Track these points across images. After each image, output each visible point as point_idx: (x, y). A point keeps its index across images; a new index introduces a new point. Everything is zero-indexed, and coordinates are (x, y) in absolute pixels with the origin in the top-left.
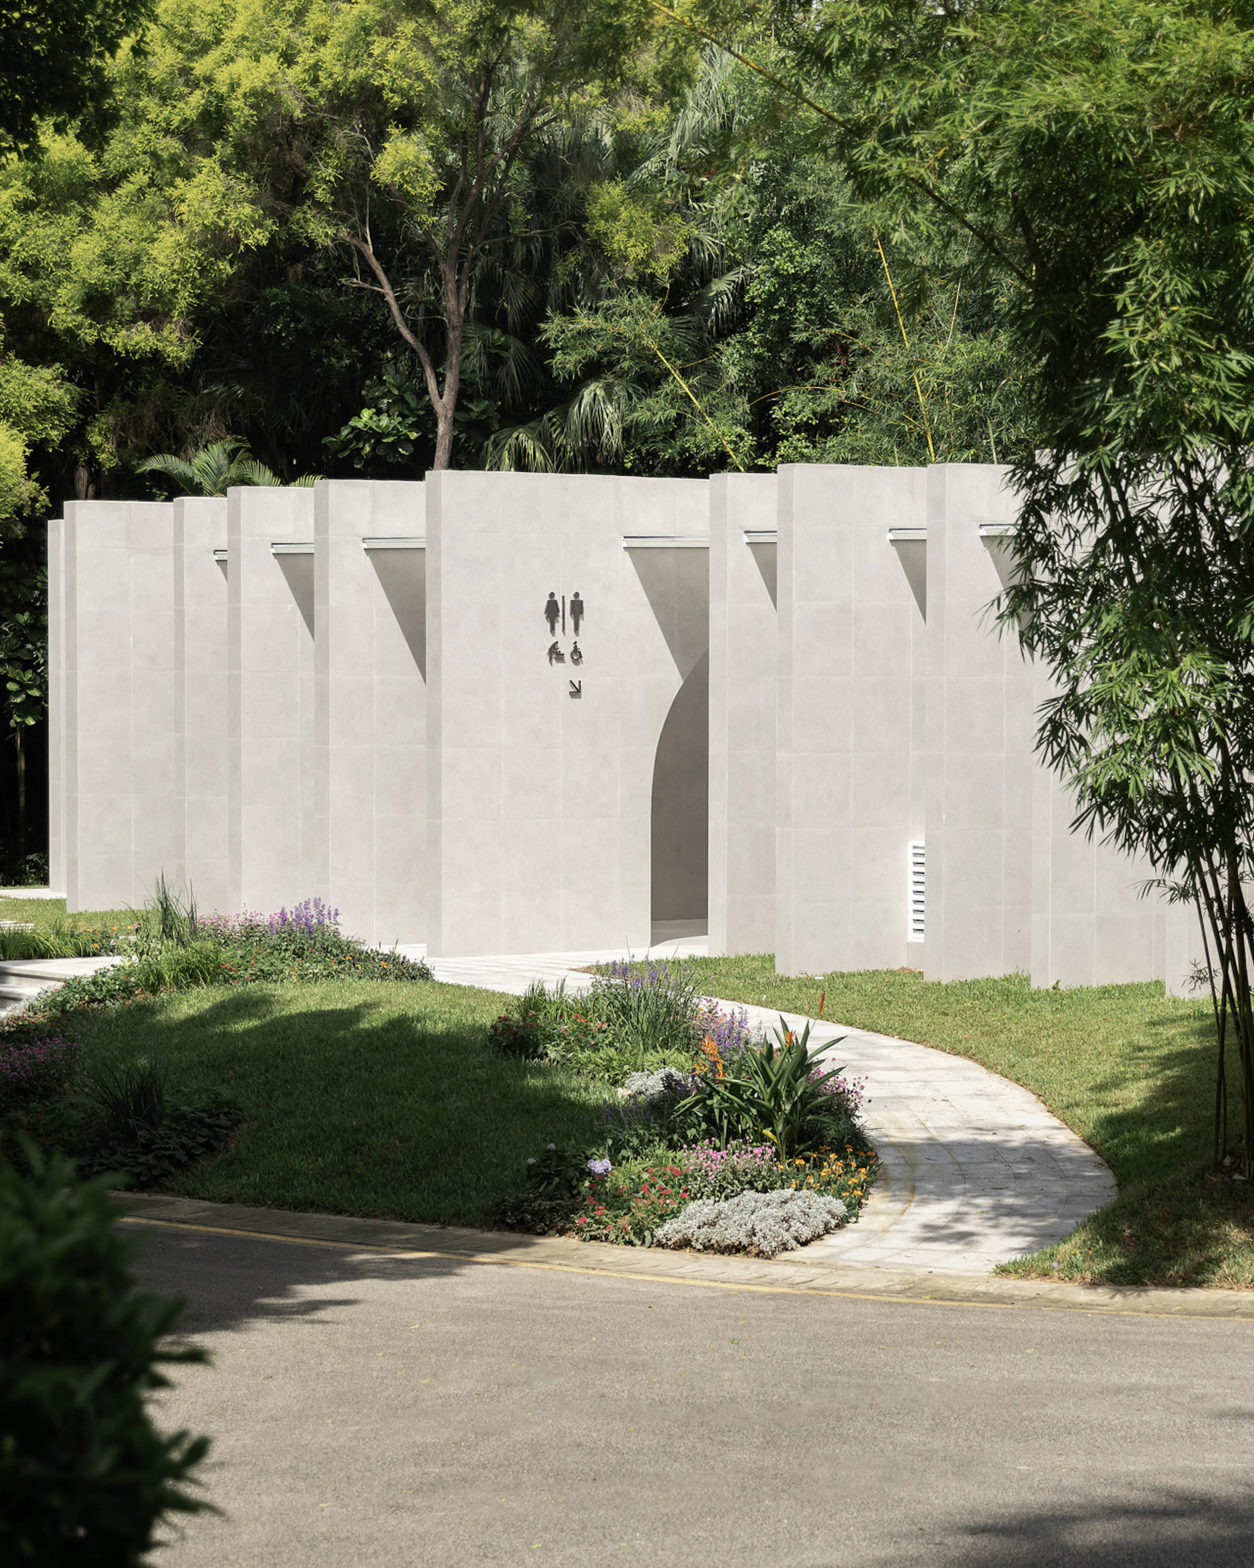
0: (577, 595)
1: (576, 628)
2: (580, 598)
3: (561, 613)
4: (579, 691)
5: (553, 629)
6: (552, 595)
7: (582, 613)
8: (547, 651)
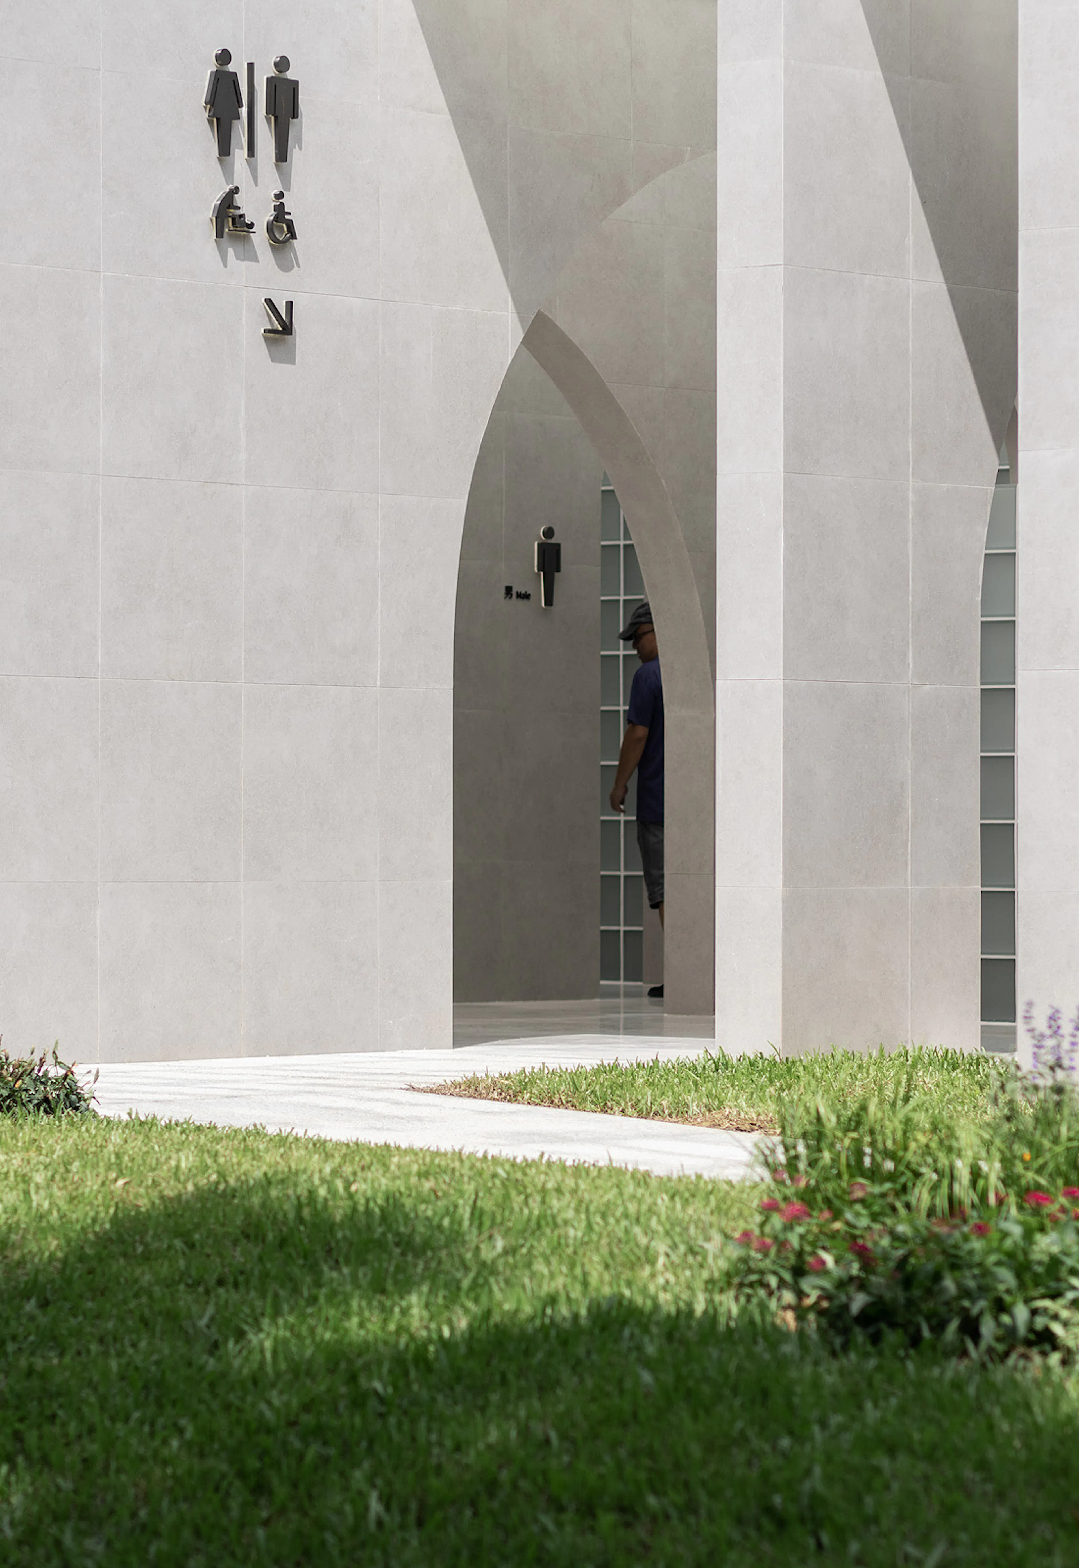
0: (282, 64)
1: (282, 155)
2: (290, 75)
3: (244, 111)
4: (287, 329)
5: (225, 150)
6: (224, 57)
7: (295, 114)
8: (210, 213)
